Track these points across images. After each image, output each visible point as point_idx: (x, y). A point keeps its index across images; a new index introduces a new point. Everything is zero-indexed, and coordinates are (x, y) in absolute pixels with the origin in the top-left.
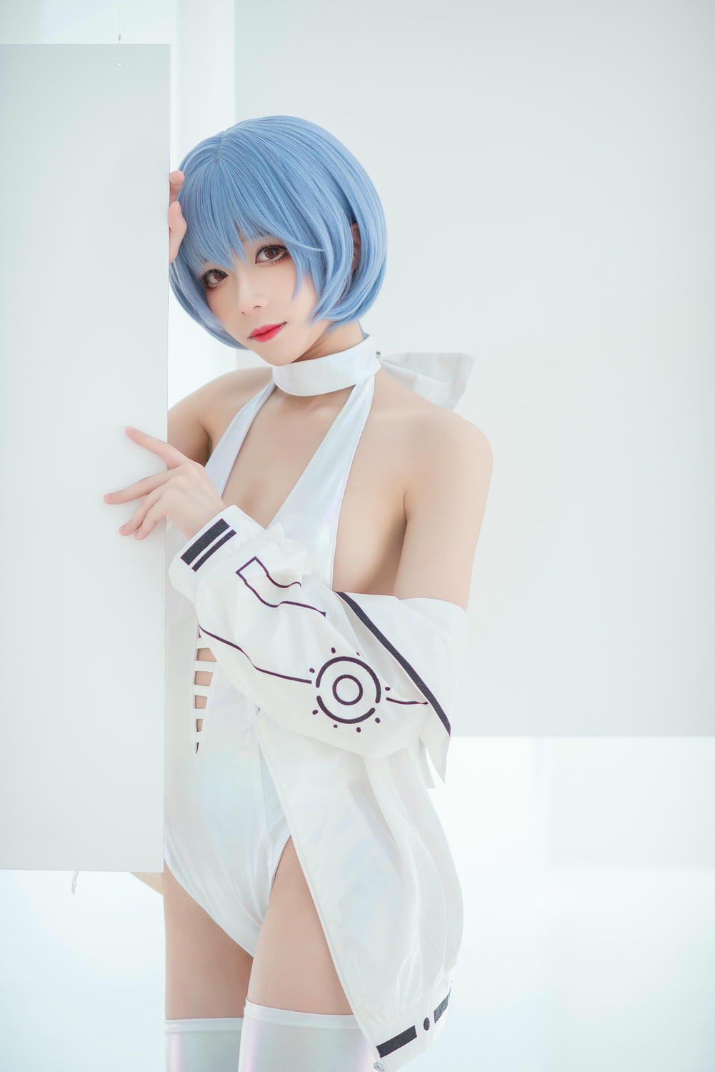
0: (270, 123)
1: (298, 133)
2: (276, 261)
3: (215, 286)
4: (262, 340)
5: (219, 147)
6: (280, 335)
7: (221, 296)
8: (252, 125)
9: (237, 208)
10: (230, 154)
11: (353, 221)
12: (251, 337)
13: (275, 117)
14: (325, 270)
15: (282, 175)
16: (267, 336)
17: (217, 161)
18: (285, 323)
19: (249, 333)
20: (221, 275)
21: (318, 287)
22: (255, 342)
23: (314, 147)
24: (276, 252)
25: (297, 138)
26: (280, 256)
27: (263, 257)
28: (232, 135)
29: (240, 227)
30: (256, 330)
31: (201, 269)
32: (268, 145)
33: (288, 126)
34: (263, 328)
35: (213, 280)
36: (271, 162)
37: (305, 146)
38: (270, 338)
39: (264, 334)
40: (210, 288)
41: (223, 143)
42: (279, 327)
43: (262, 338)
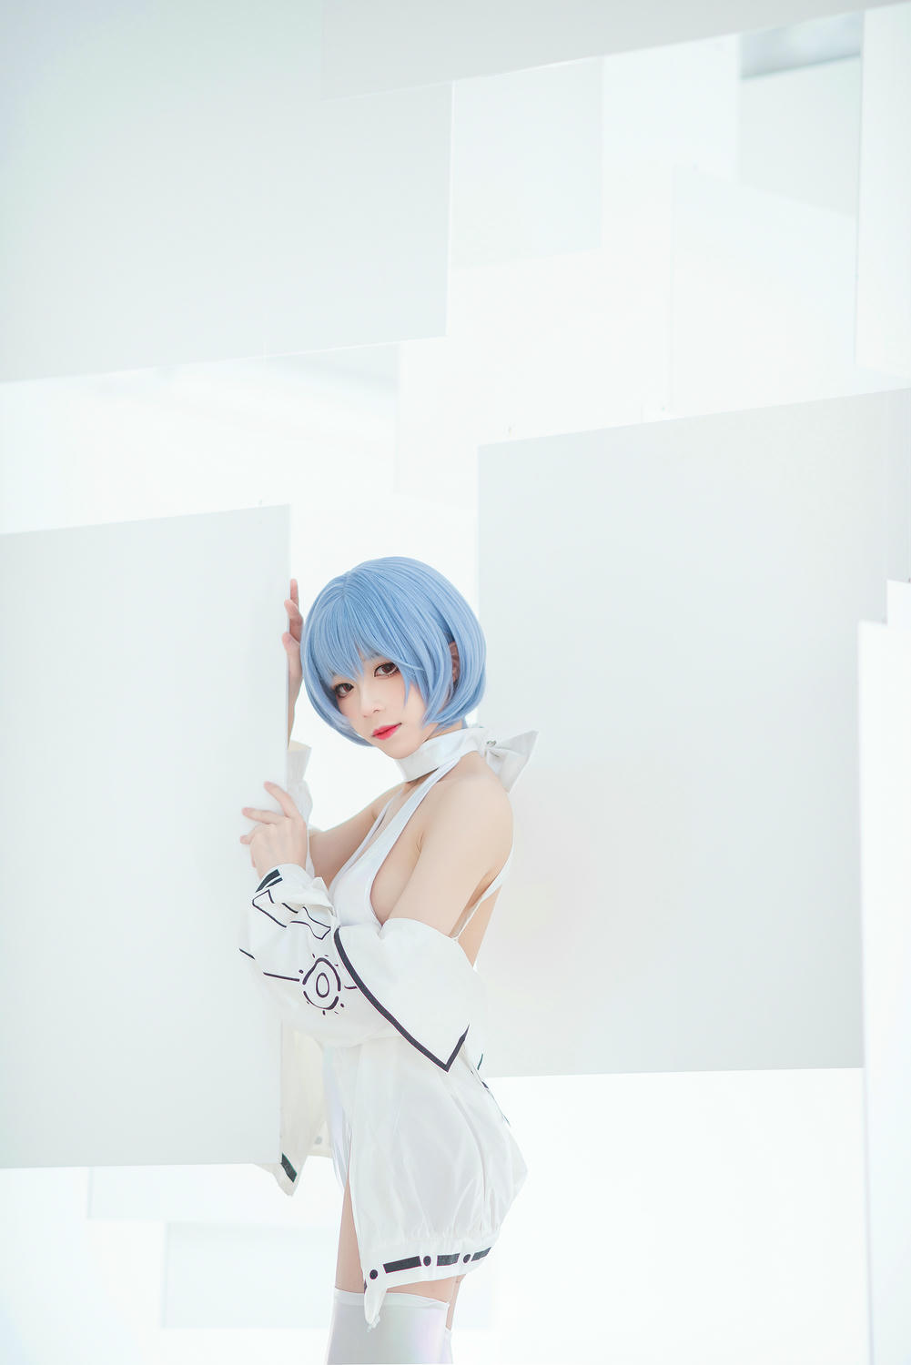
2: (390, 676)
3: (344, 695)
4: (381, 738)
5: (344, 585)
6: (397, 733)
7: (348, 702)
10: (352, 590)
11: (451, 639)
12: (374, 736)
14: (426, 683)
15: (391, 606)
16: (385, 734)
17: (343, 597)
18: (401, 724)
19: (372, 732)
20: (349, 687)
21: (424, 696)
22: (377, 740)
23: (420, 581)
24: (389, 667)
26: (393, 672)
27: (381, 672)
28: (355, 575)
30: (376, 731)
31: (333, 682)
32: (381, 580)
34: (382, 729)
35: (343, 690)
36: (383, 595)
38: (388, 736)
39: (383, 733)
41: (347, 581)
42: (395, 727)
43: (382, 736)
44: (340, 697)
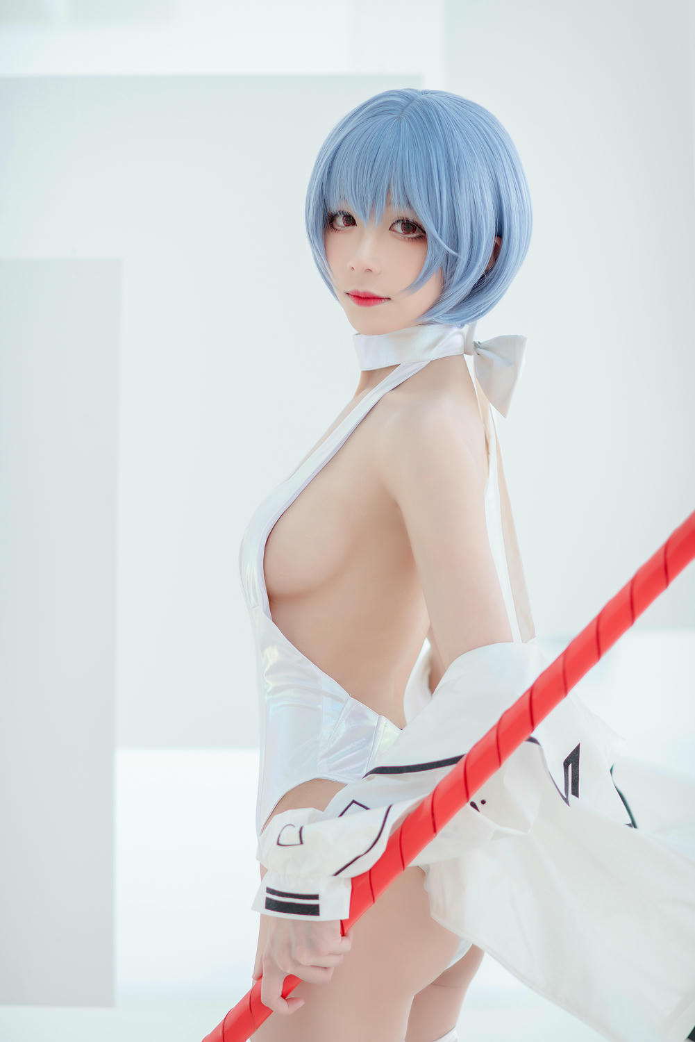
0: (463, 104)
1: (486, 132)
2: (409, 238)
3: (339, 228)
4: (358, 303)
5: (407, 106)
6: (380, 308)
7: (342, 239)
8: (447, 101)
9: (399, 173)
10: (414, 118)
11: (499, 235)
12: (349, 295)
13: (470, 102)
16: (365, 302)
17: (400, 119)
18: (389, 300)
19: (350, 291)
20: (350, 221)
22: (351, 301)
24: (413, 229)
25: (482, 134)
26: (415, 235)
27: (399, 228)
28: (424, 102)
29: (392, 191)
30: (358, 292)
31: (334, 207)
32: (456, 132)
33: (478, 119)
34: (364, 293)
35: (340, 221)
37: (486, 146)
38: (369, 306)
39: (364, 299)
40: (335, 229)
41: (413, 104)
42: (380, 299)
43: (361, 301)
44: (332, 226)
